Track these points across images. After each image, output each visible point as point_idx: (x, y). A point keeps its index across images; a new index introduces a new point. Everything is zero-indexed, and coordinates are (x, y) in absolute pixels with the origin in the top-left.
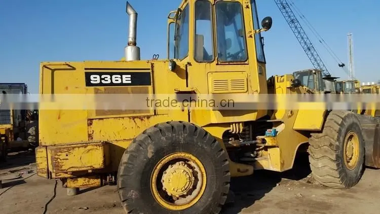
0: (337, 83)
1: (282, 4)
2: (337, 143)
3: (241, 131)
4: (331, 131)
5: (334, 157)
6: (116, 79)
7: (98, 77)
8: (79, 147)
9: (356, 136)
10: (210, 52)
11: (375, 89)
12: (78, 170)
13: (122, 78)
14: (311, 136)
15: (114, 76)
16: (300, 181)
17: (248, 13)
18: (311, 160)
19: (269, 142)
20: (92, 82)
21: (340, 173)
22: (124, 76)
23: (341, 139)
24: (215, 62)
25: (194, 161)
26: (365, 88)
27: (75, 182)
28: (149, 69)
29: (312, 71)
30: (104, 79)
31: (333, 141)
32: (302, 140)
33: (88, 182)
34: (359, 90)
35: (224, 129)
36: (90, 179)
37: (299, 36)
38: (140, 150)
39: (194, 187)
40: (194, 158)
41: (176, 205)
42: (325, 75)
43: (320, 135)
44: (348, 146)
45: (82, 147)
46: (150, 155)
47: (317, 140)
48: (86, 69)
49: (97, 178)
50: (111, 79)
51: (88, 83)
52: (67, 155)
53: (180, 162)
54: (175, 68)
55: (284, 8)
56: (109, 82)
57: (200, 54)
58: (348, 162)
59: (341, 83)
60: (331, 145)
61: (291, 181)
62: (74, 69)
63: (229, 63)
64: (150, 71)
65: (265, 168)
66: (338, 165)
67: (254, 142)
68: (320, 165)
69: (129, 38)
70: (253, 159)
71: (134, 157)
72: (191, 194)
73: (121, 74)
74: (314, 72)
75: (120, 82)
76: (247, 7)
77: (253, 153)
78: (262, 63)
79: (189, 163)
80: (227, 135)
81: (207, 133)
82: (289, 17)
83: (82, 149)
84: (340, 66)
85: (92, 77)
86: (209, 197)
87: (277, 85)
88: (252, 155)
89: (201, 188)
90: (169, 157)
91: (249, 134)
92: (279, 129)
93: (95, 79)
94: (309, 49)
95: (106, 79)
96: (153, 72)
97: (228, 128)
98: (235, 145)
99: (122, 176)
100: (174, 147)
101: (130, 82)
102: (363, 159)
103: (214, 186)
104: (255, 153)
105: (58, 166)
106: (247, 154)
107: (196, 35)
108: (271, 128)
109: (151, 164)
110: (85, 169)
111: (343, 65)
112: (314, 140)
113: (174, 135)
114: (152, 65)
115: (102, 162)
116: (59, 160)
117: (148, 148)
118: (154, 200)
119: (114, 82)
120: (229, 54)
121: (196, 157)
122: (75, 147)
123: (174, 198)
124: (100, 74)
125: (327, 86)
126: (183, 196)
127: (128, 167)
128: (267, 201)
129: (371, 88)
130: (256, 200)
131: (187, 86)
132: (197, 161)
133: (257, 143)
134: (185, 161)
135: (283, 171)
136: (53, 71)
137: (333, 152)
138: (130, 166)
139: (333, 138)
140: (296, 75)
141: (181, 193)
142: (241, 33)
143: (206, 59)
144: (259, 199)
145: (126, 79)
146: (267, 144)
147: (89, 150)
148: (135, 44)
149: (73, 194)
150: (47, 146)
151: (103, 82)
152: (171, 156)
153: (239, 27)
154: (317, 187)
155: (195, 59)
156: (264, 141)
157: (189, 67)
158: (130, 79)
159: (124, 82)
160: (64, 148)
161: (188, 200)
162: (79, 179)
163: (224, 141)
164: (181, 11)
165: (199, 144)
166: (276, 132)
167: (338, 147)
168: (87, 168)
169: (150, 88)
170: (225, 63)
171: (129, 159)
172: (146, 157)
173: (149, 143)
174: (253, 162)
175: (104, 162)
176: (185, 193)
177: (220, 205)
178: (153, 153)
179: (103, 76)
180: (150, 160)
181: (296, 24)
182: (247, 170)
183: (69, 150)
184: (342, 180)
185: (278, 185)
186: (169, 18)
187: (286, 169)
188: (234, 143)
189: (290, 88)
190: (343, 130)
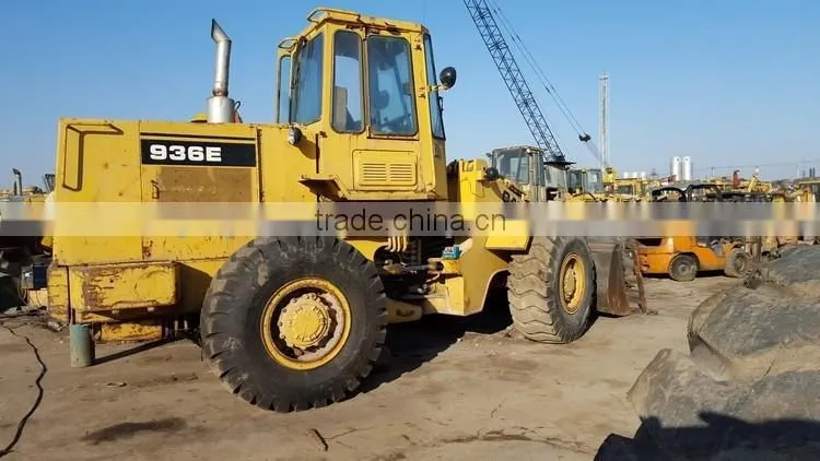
0: (571, 172)
1: (478, 8)
2: (550, 271)
3: (405, 247)
4: (542, 252)
5: (544, 293)
6: (195, 153)
7: (164, 148)
8: (133, 268)
9: (580, 263)
10: (357, 116)
11: (639, 186)
12: (130, 306)
13: (205, 152)
14: (512, 260)
15: (191, 149)
16: (496, 334)
17: (419, 58)
18: (511, 298)
19: (448, 268)
20: (152, 157)
21: (554, 317)
22: (209, 149)
23: (556, 264)
24: (366, 134)
25: (332, 293)
26: (623, 183)
27: (117, 330)
28: (253, 139)
29: (525, 150)
30: (173, 153)
31: (543, 266)
32: (499, 266)
33: (140, 330)
34: (613, 187)
35: (378, 245)
36: (143, 325)
37: (508, 76)
38: (247, 274)
39: (331, 335)
40: (331, 287)
41: (302, 362)
42: (554, 156)
43: (526, 257)
44: (567, 276)
45: (139, 267)
46: (261, 281)
47: (520, 265)
48: (142, 134)
49: (156, 324)
50: (186, 153)
51: (146, 158)
52: (112, 281)
53: (310, 295)
54: (299, 139)
55: (482, 18)
56: (183, 158)
57: (342, 120)
58: (567, 302)
59: (578, 173)
60: (540, 272)
61: (480, 336)
62: (120, 132)
63: (389, 137)
64: (255, 142)
65: (440, 312)
66: (550, 304)
67: (423, 267)
68: (524, 305)
69: (215, 82)
70: (421, 297)
71: (235, 283)
72: (324, 346)
73: (204, 145)
74: (528, 151)
75: (201, 158)
76: (418, 48)
77: (422, 288)
78: (439, 139)
79: (323, 295)
80: (381, 254)
81: (353, 249)
82: (491, 36)
83: (138, 272)
84: (581, 138)
85: (153, 148)
86: (355, 349)
87: (462, 175)
88: (420, 290)
89: (342, 335)
90: (292, 286)
91: (416, 255)
92: (465, 246)
93: (159, 152)
94: (527, 104)
95: (177, 153)
96: (259, 143)
97: (384, 244)
98: (393, 272)
99: (212, 315)
100: (301, 269)
101: (220, 159)
102: (590, 298)
103: (363, 332)
104: (425, 286)
105: (95, 300)
106: (412, 289)
107: (334, 89)
108: (452, 245)
109: (264, 295)
110: (142, 305)
111: (587, 138)
112: (517, 265)
113: (301, 249)
114: (259, 131)
115: (172, 295)
116: (97, 289)
117: (259, 271)
118: (266, 354)
119: (191, 158)
120: (386, 119)
121: (336, 286)
122: (127, 268)
123: (297, 352)
124: (168, 144)
125: (553, 177)
126: (312, 349)
127: (225, 301)
128: (443, 362)
129: (633, 183)
130: (424, 361)
131: (318, 172)
132: (337, 292)
133: (428, 269)
134: (318, 291)
135: (467, 314)
136: (82, 134)
137: (543, 284)
138: (228, 298)
139: (544, 263)
140: (499, 156)
141: (309, 344)
142: (407, 89)
143: (352, 127)
144: (428, 361)
145: (213, 154)
146: (444, 272)
147: (151, 274)
148: (226, 94)
149: (83, 365)
150: (67, 267)
151: (172, 157)
152: (296, 284)
153: (405, 78)
154: (520, 342)
155: (333, 127)
156: (440, 266)
157: (321, 140)
158: (219, 154)
159: (209, 159)
160: (107, 269)
161: (321, 355)
162: (124, 326)
163: (377, 265)
164: (306, 41)
165: (341, 264)
166: (458, 252)
167: (550, 276)
168: (146, 304)
169: (254, 170)
170: (380, 136)
171: (226, 287)
172: (255, 284)
173: (260, 262)
174: (422, 302)
175: (177, 294)
176: (316, 344)
177: (371, 363)
178: (266, 277)
179: (172, 148)
180: (261, 288)
181: (504, 51)
182: (412, 312)
183: (115, 273)
184: (557, 328)
185: (459, 340)
186: (280, 47)
187: (473, 312)
188: (391, 269)
189: (482, 181)
190: (560, 251)
